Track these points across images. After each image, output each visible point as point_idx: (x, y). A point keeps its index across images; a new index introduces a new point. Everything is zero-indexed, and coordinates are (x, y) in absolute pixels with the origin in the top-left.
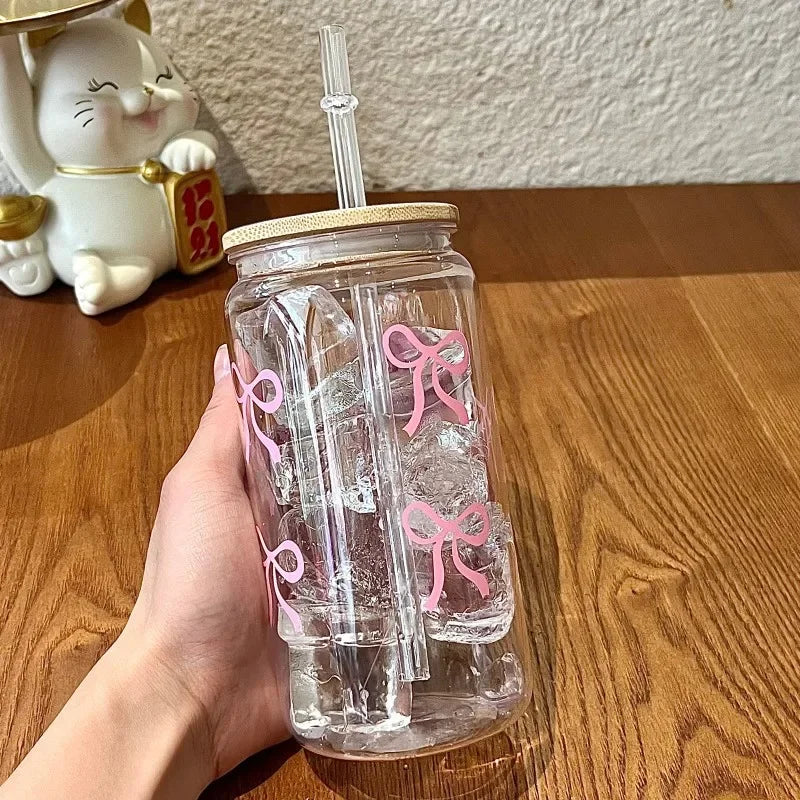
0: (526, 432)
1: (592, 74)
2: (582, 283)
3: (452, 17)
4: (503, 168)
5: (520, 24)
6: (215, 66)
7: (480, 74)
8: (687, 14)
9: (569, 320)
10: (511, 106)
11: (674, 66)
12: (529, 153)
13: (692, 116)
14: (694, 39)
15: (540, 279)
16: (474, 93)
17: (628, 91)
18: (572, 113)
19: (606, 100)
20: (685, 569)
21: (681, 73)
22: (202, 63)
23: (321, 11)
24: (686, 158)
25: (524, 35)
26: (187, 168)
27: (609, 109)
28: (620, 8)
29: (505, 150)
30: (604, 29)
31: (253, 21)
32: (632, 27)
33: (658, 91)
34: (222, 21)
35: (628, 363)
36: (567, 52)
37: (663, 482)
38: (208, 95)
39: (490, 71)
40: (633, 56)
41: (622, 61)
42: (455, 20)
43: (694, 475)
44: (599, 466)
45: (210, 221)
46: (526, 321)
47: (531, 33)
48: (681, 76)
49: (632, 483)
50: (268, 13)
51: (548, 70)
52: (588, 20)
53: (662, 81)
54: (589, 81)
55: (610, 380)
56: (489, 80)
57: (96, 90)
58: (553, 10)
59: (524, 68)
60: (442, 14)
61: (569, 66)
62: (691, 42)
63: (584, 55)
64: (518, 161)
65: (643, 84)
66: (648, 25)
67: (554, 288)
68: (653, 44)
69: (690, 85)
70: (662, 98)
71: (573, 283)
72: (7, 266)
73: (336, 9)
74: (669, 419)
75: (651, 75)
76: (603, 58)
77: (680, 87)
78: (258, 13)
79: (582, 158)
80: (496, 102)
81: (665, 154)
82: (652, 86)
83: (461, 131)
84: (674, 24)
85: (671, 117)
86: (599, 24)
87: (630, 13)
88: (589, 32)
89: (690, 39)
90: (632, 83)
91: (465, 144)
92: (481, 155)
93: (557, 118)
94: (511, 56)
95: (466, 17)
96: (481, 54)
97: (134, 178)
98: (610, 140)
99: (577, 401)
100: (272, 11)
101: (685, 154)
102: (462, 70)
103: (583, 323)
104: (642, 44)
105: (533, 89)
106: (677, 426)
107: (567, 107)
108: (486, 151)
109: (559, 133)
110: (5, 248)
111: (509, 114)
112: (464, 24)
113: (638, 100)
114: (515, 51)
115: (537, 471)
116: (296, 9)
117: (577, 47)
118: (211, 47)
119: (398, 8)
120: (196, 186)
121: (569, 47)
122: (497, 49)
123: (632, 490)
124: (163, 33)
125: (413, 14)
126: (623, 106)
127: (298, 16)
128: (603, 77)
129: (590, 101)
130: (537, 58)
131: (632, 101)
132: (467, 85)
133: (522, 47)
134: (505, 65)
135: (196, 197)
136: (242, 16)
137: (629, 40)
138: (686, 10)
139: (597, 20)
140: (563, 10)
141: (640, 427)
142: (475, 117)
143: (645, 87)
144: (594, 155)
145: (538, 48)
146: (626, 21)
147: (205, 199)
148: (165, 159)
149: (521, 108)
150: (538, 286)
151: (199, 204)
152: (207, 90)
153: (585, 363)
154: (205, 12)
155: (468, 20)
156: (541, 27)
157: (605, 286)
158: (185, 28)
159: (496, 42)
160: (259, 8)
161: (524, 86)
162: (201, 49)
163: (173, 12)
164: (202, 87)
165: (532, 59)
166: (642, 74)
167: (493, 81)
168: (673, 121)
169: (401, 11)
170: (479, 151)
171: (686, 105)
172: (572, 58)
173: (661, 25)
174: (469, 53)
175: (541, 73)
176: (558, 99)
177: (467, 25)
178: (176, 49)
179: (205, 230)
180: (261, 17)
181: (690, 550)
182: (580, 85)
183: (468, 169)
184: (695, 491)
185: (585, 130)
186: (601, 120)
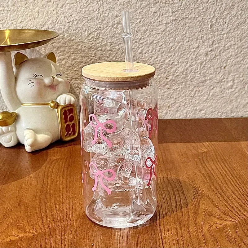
0: (180, 183)
1: (206, 78)
2: (204, 143)
3: (156, 60)
4: (177, 111)
5: (180, 62)
6: (77, 77)
7: (167, 79)
8: (237, 57)
9: (199, 153)
10: (178, 90)
11: (235, 75)
12: (186, 106)
13: (244, 92)
14: (241, 66)
15: (189, 142)
16: (165, 85)
17: (219, 84)
18: (200, 91)
19: (212, 87)
20: (237, 221)
21: (238, 77)
22: (73, 76)
23: (113, 58)
24: (243, 108)
25: (181, 65)
26: (65, 103)
27: (213, 91)
28: (214, 56)
29: (177, 105)
30: (209, 63)
31: (90, 62)
32: (219, 62)
33: (230, 84)
34: (80, 62)
35: (219, 164)
36: (196, 71)
37: (230, 197)
38: (75, 86)
39: (170, 77)
40: (220, 72)
41: (216, 73)
42: (157, 61)
43: (242, 195)
44: (207, 193)
45: (72, 123)
46: (183, 153)
47: (184, 65)
48: (238, 79)
49: (219, 197)
50: (95, 59)
51: (190, 77)
52: (203, 60)
53: (231, 80)
54: (205, 81)
55: (212, 169)
56: (170, 80)
57: (36, 77)
58: (190, 57)
59: (182, 77)
60: (153, 59)
61: (198, 75)
62: (240, 67)
63: (203, 72)
64: (182, 109)
65: (224, 81)
66: (224, 61)
67: (194, 144)
68: (227, 68)
69: (241, 81)
70: (232, 86)
71: (201, 143)
72: (2, 136)
73: (117, 58)
74: (233, 180)
75: (227, 78)
76: (209, 73)
77: (238, 83)
78: (91, 59)
79: (205, 107)
80: (173, 88)
81: (235, 106)
82: (228, 82)
83: (161, 98)
84: (233, 61)
85: (236, 93)
86: (207, 61)
87: (218, 57)
88: (204, 64)
89: (240, 66)
90: (220, 81)
91: (163, 103)
92: (169, 107)
93: (195, 94)
94: (178, 72)
95: (161, 60)
96: (167, 72)
97: (48, 107)
98: (215, 101)
99: (200, 175)
100: (96, 58)
101: (242, 106)
102: (161, 77)
103: (204, 154)
104: (223, 68)
105: (185, 83)
106: (237, 182)
107: (198, 90)
108: (171, 105)
109: (196, 99)
110: (2, 129)
111: (178, 92)
112: (160, 62)
113: (223, 87)
114: (178, 70)
115: (184, 194)
116: (104, 58)
117: (200, 69)
118: (76, 70)
119: (138, 57)
120: (68, 110)
121: (197, 69)
122: (172, 70)
123: (218, 199)
124: (60, 66)
125: (143, 59)
126: (218, 89)
127: (105, 60)
128: (210, 79)
129: (206, 87)
130: (186, 73)
131: (221, 88)
132: (163, 82)
133: (181, 69)
134: (175, 75)
135: (68, 113)
136: (86, 61)
137: (218, 66)
138: (237, 56)
139: (206, 60)
140: (194, 57)
141: (223, 182)
142: (166, 93)
143: (225, 83)
144: (210, 107)
145: (187, 70)
146: (216, 60)
147: (71, 115)
148: (58, 101)
149: (182, 90)
150: (188, 144)
151: (69, 117)
152: (74, 85)
153: (204, 164)
154: (74, 59)
155: (162, 61)
156: (187, 62)
157: (213, 144)
158: (67, 65)
159: (172, 68)
160: (92, 58)
161: (183, 83)
162: (73, 71)
163: (64, 59)
164: (73, 84)
165: (184, 73)
166: (224, 78)
167: (171, 81)
168: (237, 94)
169: (139, 58)
170: (168, 105)
171: (241, 89)
172: (199, 73)
173: (229, 61)
174: (162, 71)
175: (188, 78)
176: (195, 87)
177: (162, 62)
178: (64, 71)
179: (71, 126)
180: (93, 60)
181: (239, 216)
182: (202, 82)
183: (165, 112)
184: (242, 200)
185: (205, 98)
186: (211, 94)
